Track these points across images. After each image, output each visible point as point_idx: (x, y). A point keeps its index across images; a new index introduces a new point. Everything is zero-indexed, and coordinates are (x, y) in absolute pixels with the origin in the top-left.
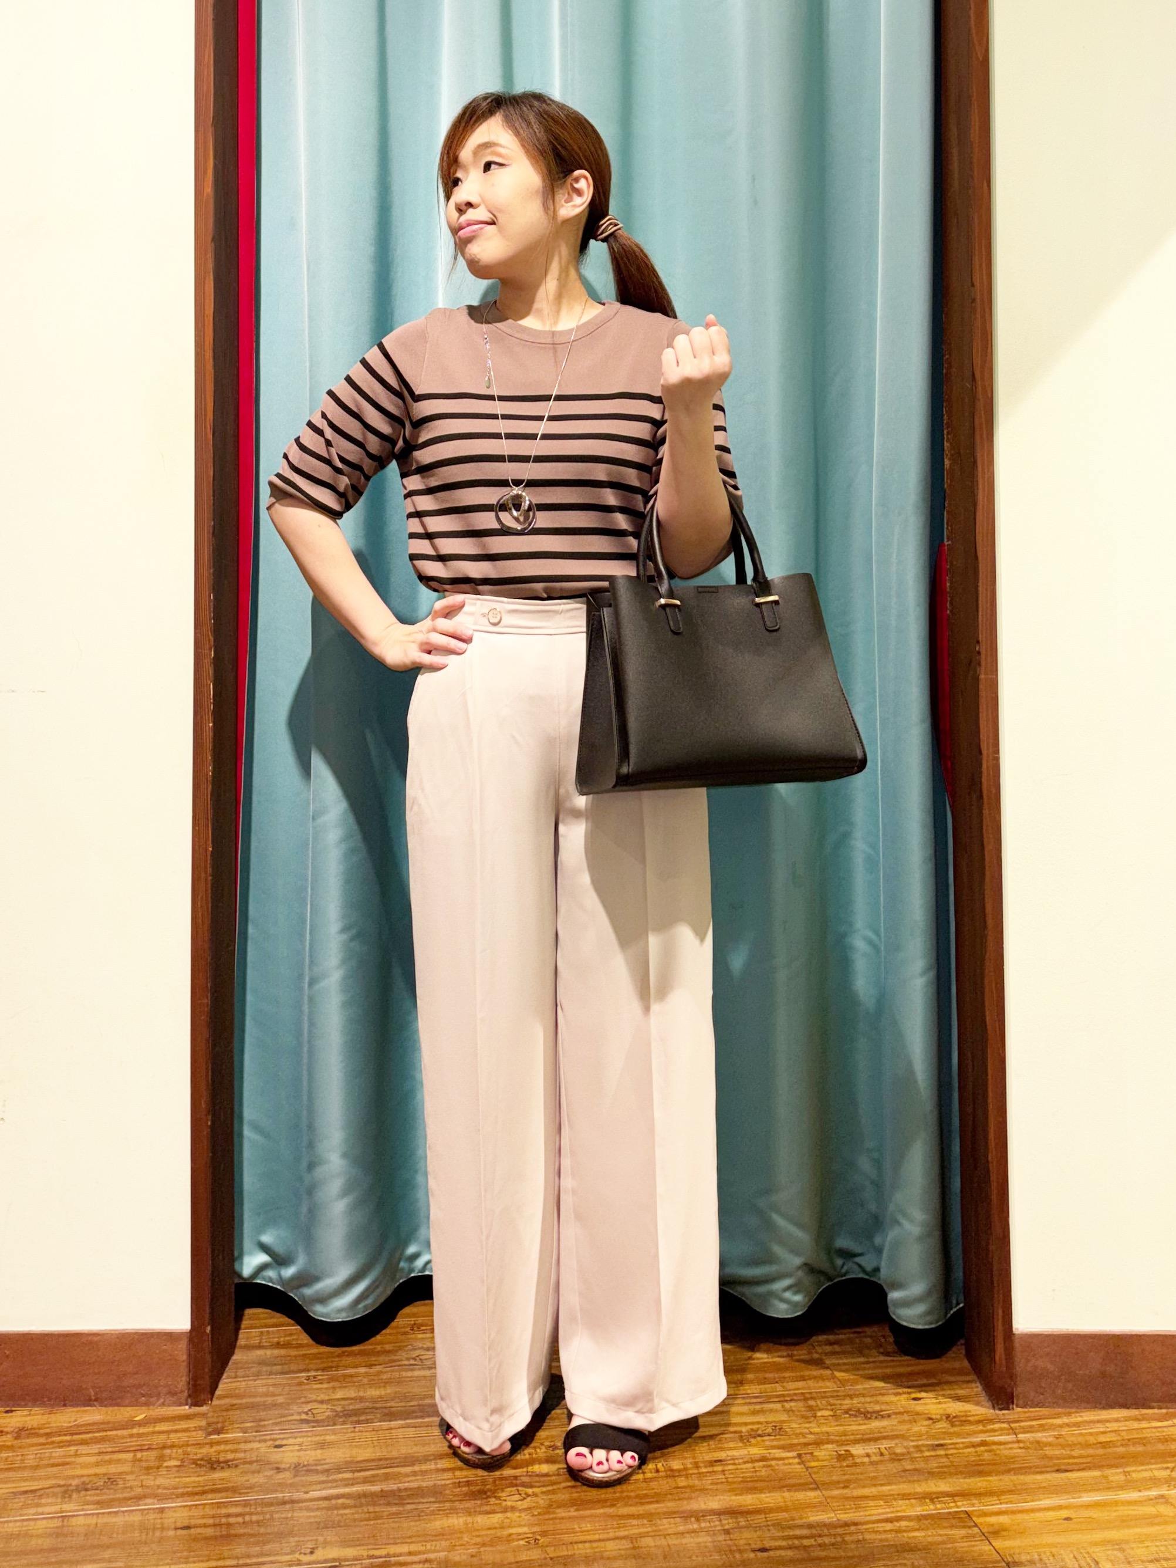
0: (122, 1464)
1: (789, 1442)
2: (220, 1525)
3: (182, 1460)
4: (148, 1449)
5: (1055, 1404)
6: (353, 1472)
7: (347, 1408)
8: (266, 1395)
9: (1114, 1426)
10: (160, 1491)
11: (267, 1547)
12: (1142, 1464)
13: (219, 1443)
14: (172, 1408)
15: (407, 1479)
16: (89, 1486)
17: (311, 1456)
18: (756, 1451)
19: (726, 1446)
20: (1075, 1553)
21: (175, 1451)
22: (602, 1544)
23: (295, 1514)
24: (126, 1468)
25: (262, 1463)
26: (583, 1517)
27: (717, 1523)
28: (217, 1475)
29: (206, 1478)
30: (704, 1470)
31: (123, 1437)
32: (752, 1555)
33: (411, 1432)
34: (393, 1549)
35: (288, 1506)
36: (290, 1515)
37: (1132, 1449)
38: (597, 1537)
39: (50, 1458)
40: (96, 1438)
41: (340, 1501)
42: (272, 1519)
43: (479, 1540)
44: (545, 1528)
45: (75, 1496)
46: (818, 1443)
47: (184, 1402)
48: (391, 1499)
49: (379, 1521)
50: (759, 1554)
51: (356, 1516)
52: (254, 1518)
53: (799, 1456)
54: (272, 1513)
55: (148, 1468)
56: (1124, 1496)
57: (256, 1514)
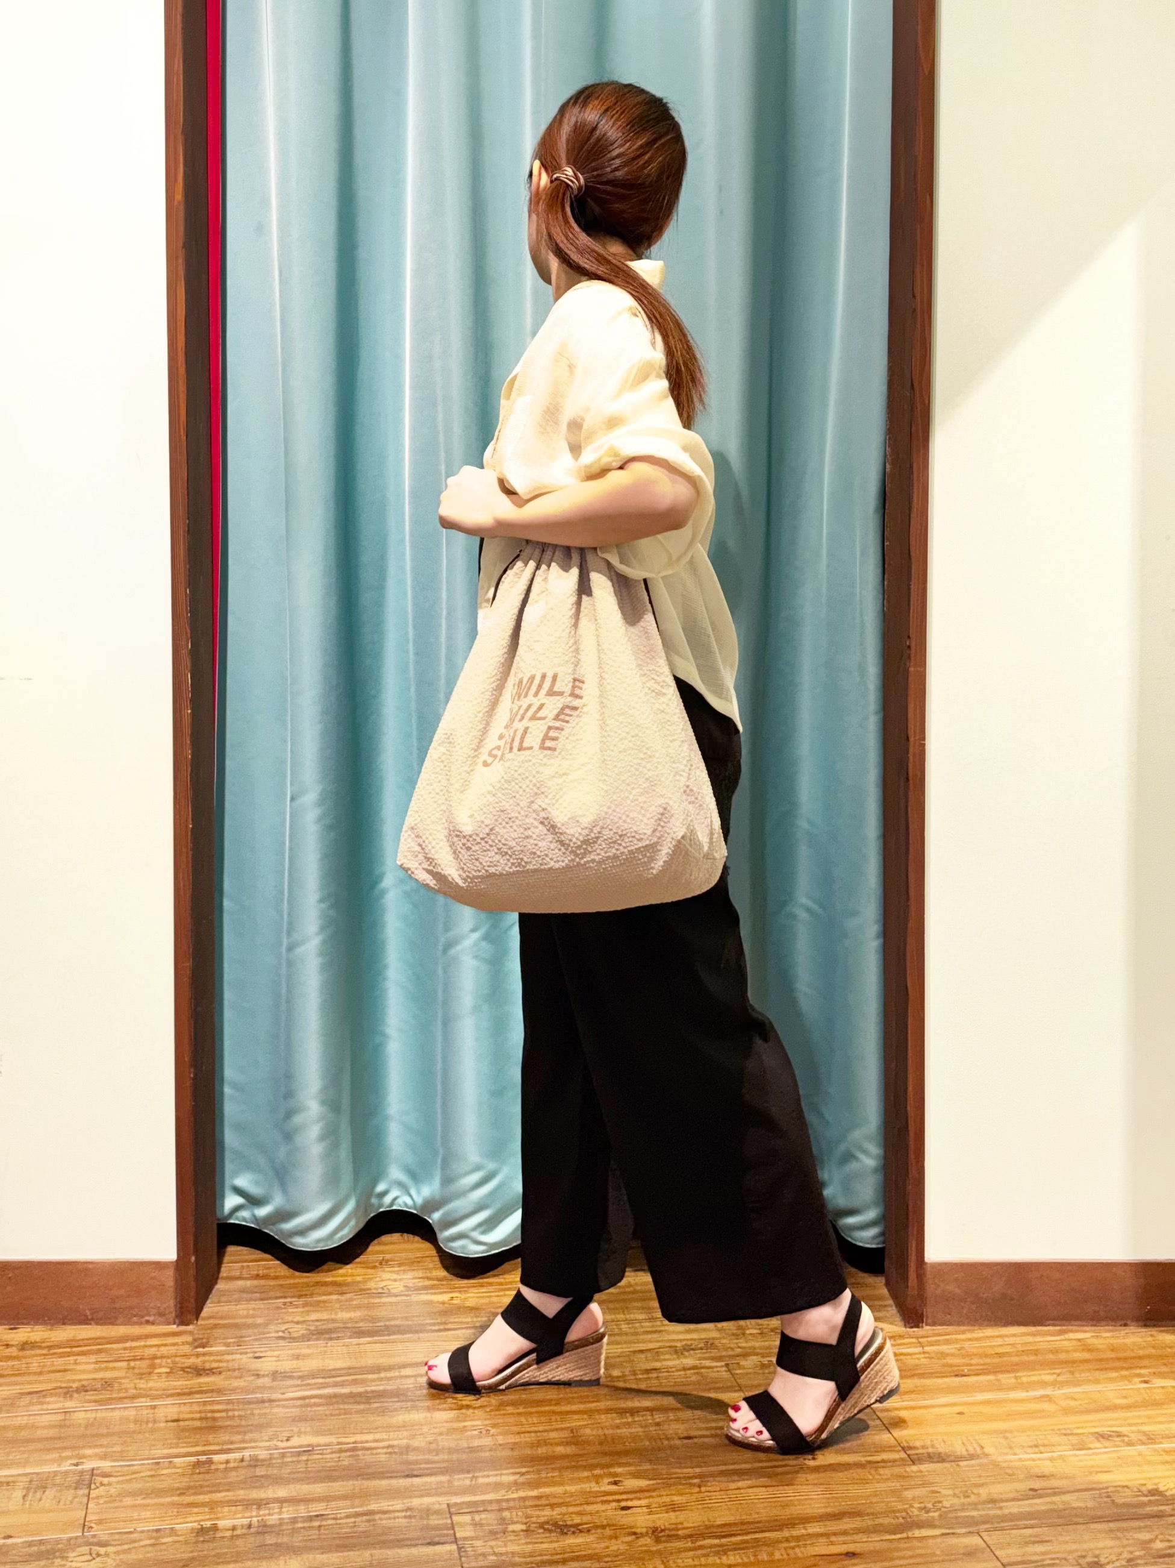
0: (117, 1371)
1: (718, 1355)
2: (206, 1418)
3: (171, 1368)
4: (141, 1359)
5: (959, 1325)
6: (323, 1378)
7: (320, 1327)
8: (246, 1317)
9: (1011, 1340)
10: (152, 1392)
11: (248, 1437)
12: (1033, 1369)
13: (204, 1354)
14: (161, 1327)
15: (374, 1384)
16: (88, 1388)
17: (287, 1365)
18: (689, 1361)
19: (662, 1357)
20: (965, 1441)
21: (164, 1360)
22: (546, 1434)
23: (275, 1410)
24: (122, 1374)
25: (241, 1371)
26: (531, 1413)
27: (649, 1418)
28: (203, 1380)
29: (192, 1382)
30: (641, 1376)
31: (118, 1350)
32: (678, 1442)
33: (378, 1346)
34: (358, 1438)
35: (267, 1404)
36: (268, 1411)
37: (1025, 1358)
38: (541, 1428)
39: (53, 1365)
40: (92, 1350)
41: (313, 1401)
42: (253, 1414)
43: (436, 1431)
44: (497, 1421)
45: (75, 1395)
46: (745, 1355)
47: (171, 1319)
48: (358, 1399)
49: (348, 1416)
50: (685, 1441)
51: (327, 1412)
52: (236, 1413)
53: (727, 1365)
54: (253, 1409)
55: (138, 1374)
56: (1013, 1395)
57: (239, 1410)
